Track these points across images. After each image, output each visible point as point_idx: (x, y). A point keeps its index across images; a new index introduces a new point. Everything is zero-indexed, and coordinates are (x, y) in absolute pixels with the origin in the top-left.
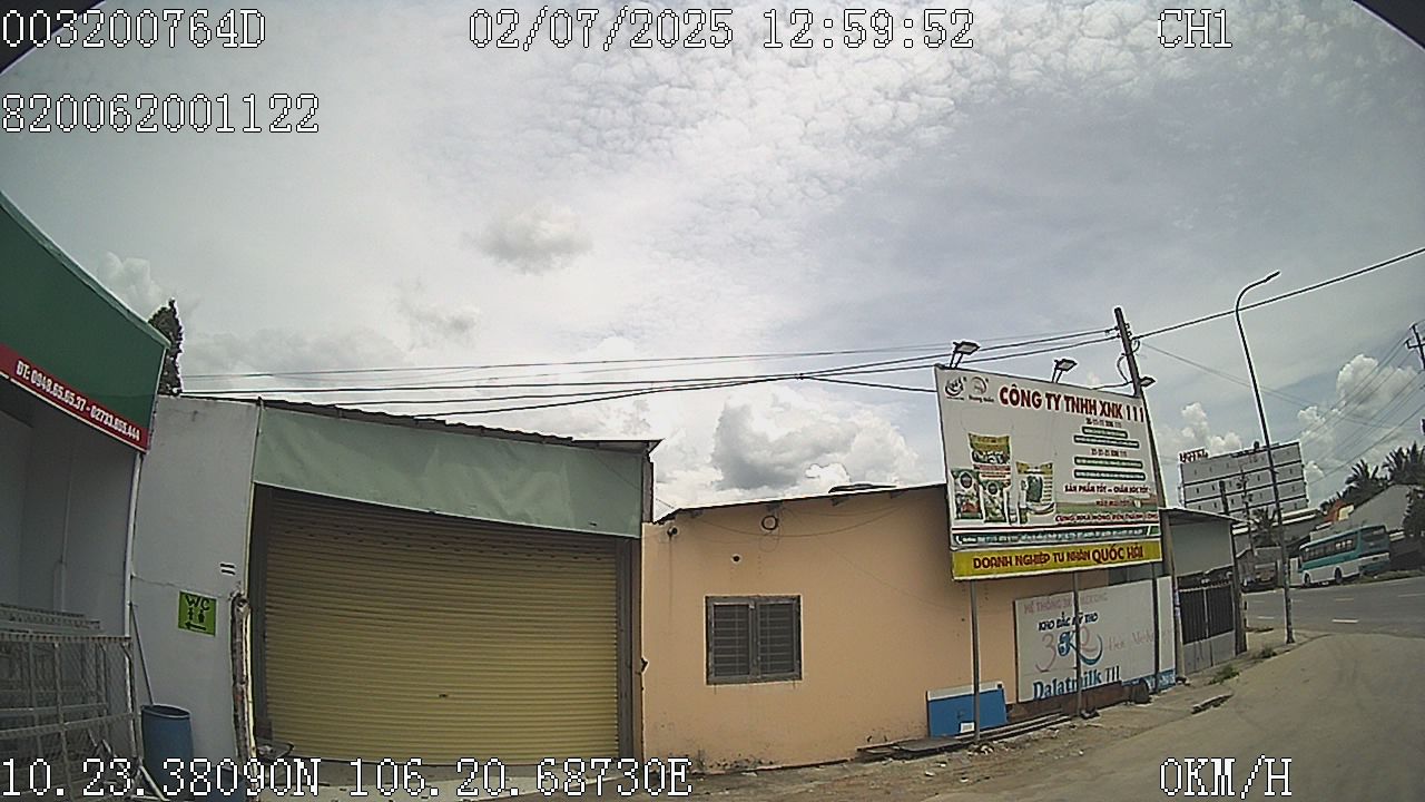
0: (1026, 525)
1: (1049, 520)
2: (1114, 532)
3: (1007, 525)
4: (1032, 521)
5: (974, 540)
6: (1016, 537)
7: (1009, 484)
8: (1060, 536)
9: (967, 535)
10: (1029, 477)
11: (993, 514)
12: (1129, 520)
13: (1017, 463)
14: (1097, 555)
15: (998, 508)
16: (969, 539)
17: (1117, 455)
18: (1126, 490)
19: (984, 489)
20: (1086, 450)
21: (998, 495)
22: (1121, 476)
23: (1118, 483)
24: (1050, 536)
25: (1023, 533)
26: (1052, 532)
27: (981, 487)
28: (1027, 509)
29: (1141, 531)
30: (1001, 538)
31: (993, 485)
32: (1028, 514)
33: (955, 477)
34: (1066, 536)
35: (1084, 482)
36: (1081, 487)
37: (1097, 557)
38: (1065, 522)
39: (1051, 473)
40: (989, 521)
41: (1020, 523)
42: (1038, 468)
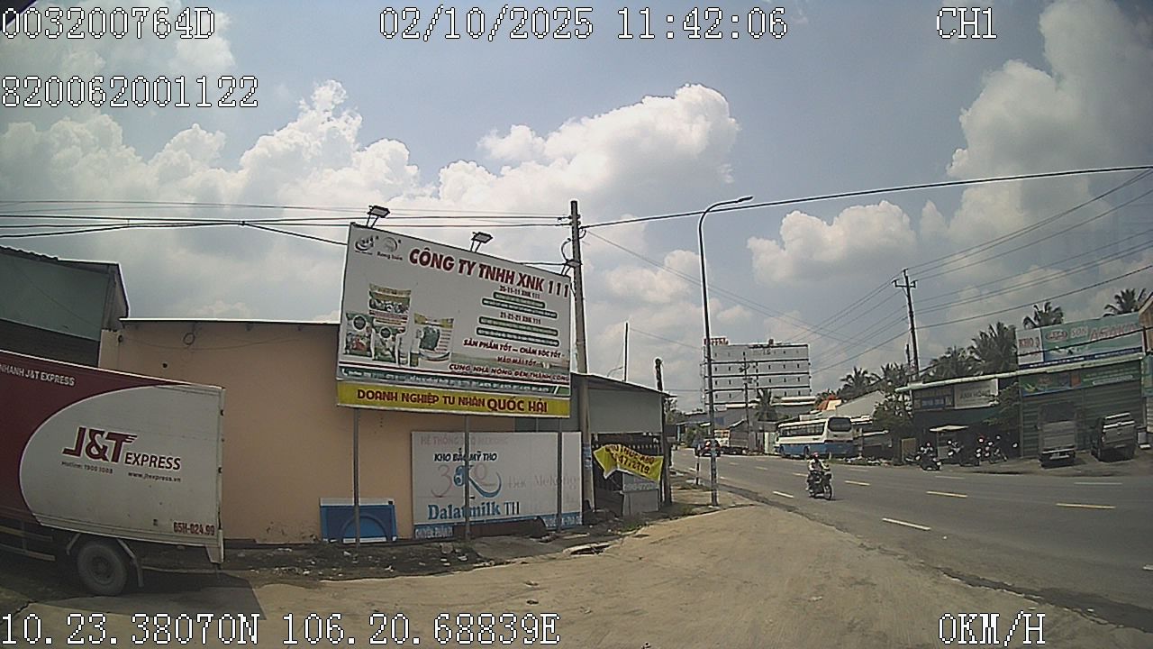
0: (417, 368)
1: (444, 367)
2: (515, 387)
3: (396, 365)
4: (423, 365)
5: (360, 374)
6: (404, 377)
7: (403, 331)
8: (452, 381)
9: (355, 369)
10: (426, 328)
11: (382, 354)
12: (535, 378)
13: (415, 314)
14: (492, 404)
15: (388, 349)
16: (356, 373)
17: (530, 321)
18: (534, 352)
19: (377, 332)
20: (495, 313)
21: (390, 339)
22: (530, 339)
23: (526, 345)
24: (441, 380)
25: (412, 375)
26: (443, 378)
27: (373, 330)
28: (420, 354)
29: (547, 389)
30: (388, 376)
31: (386, 329)
32: (420, 359)
33: (349, 319)
34: (460, 382)
35: (487, 340)
36: (481, 343)
37: (492, 406)
38: (461, 371)
39: (451, 326)
40: (378, 360)
41: (411, 365)
42: (435, 321)
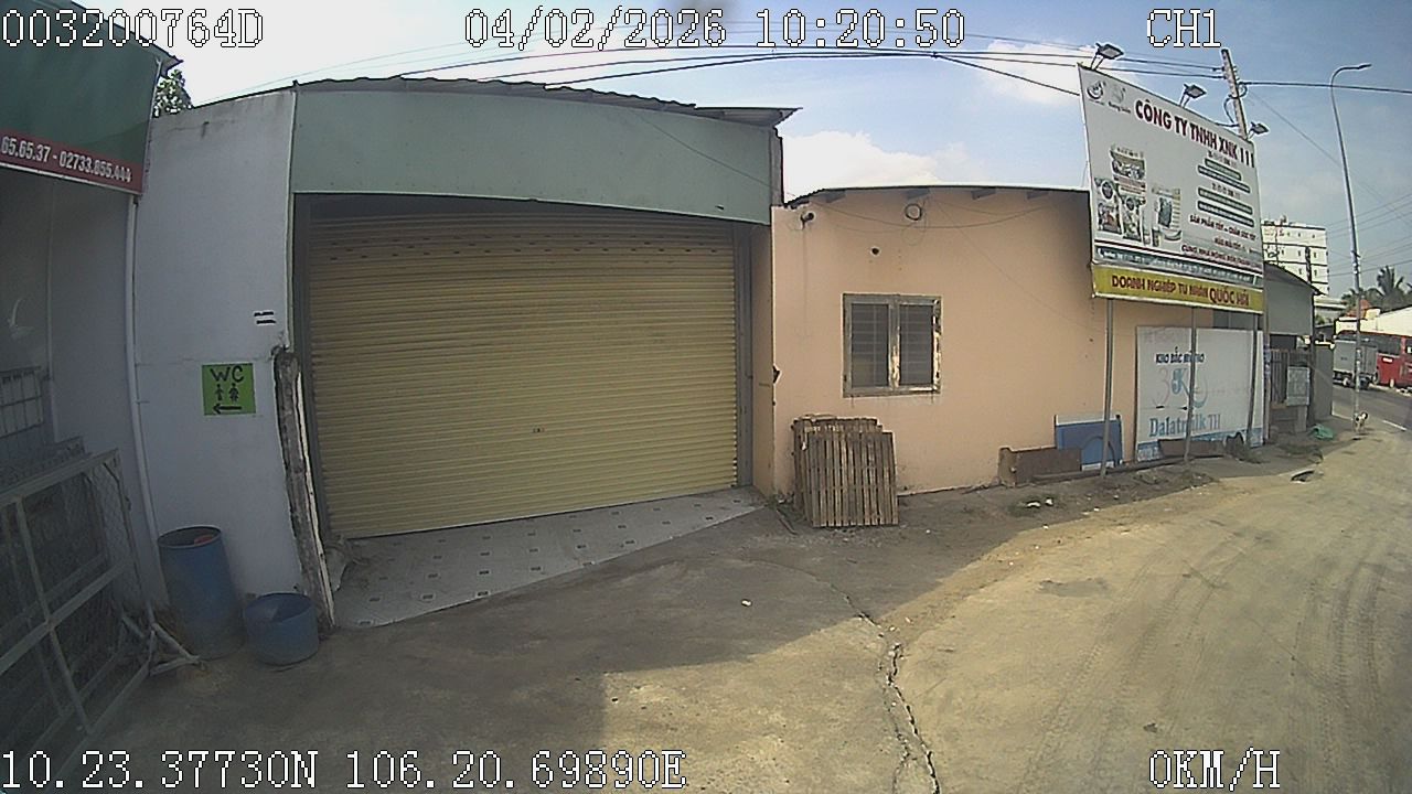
0: (1158, 248)
1: (1176, 248)
2: (1228, 274)
3: (1141, 245)
4: (1162, 245)
5: (1113, 255)
6: (1149, 260)
7: (1144, 202)
8: (1185, 266)
9: (1109, 250)
10: (1161, 199)
11: (1130, 231)
12: (1240, 265)
13: (1151, 182)
14: (1213, 294)
16: (1110, 254)
17: (1232, 195)
18: (1238, 233)
19: (1123, 203)
20: (1208, 183)
21: (1134, 211)
22: (1235, 217)
23: (1233, 225)
24: (1178, 264)
25: (1155, 257)
26: (1179, 261)
27: (1120, 200)
28: (1159, 231)
29: (1248, 279)
30: (1136, 258)
31: (1129, 200)
32: (1160, 238)
33: (1098, 185)
34: (1190, 268)
35: (1207, 216)
36: (1204, 221)
37: (1213, 296)
38: (1189, 253)
39: (1179, 199)
40: (1128, 238)
41: (1154, 245)
42: (1167, 191)
